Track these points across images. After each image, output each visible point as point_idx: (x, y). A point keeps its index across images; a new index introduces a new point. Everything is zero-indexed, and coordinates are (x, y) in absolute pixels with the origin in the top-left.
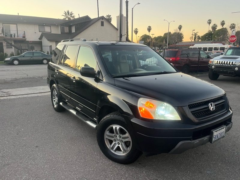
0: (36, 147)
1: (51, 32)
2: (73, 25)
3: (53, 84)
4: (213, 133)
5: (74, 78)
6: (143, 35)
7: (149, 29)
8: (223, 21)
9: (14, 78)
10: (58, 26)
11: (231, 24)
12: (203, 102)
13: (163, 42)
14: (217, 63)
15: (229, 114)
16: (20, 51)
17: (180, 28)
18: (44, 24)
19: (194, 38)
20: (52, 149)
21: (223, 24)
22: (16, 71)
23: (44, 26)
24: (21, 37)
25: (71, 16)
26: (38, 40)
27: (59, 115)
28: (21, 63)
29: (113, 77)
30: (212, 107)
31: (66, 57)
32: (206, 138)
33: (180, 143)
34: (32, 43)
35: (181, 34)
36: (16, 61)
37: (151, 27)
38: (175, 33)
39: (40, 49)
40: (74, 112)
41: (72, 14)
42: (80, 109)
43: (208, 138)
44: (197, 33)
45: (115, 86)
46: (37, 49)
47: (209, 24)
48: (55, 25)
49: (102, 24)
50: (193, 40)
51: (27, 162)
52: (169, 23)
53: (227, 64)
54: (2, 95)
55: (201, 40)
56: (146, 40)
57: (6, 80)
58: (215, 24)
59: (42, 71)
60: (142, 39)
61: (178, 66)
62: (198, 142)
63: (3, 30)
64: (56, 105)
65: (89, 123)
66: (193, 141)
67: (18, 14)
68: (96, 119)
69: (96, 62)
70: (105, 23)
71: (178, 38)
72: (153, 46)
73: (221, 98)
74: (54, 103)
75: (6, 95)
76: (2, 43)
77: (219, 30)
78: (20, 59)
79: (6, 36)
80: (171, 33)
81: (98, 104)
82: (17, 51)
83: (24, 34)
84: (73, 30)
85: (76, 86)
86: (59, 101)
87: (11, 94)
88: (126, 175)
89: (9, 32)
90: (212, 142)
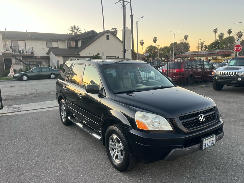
0: (47, 158)
1: (58, 47)
2: (79, 40)
3: (61, 100)
4: (202, 142)
5: (81, 94)
6: (149, 47)
7: (155, 40)
8: (230, 30)
9: (23, 93)
10: (64, 41)
11: (238, 32)
12: (194, 114)
13: (169, 52)
14: (220, 74)
15: (220, 124)
16: (28, 66)
17: (186, 38)
18: (52, 40)
19: (200, 47)
20: (61, 159)
21: (230, 32)
22: (25, 86)
23: (52, 41)
24: (29, 53)
25: (77, 31)
26: (46, 55)
27: (68, 128)
28: (30, 78)
29: (115, 94)
30: (202, 118)
31: (73, 74)
32: (197, 146)
33: (173, 151)
34: (39, 59)
35: (187, 43)
36: (25, 77)
37: (156, 38)
38: (181, 44)
39: (48, 64)
40: (81, 125)
41: (78, 28)
42: (86, 123)
43: (198, 146)
44: (204, 43)
45: (116, 101)
46: (44, 64)
47: (216, 33)
48: (62, 40)
49: (108, 38)
50: (200, 50)
51: (39, 172)
52: (174, 34)
53: (230, 74)
54: (14, 111)
55: (208, 49)
56: (153, 51)
57: (16, 96)
58: (221, 33)
59: (50, 85)
60: (148, 50)
61: (182, 78)
62: (189, 149)
63: (11, 47)
64: (64, 119)
65: (94, 135)
66: (184, 149)
67: (26, 30)
68: (100, 132)
69: (100, 80)
70: (111, 37)
71: (184, 48)
72: (160, 57)
73: (212, 110)
74: (63, 117)
75: (17, 111)
76: (11, 59)
77: (226, 38)
78: (28, 74)
79: (14, 52)
80: (177, 43)
81: (102, 117)
82: (26, 67)
83: (33, 50)
84: (80, 45)
85: (82, 101)
86: (67, 115)
87: (22, 110)
88: (128, 181)
89: (18, 49)
90: (203, 150)
